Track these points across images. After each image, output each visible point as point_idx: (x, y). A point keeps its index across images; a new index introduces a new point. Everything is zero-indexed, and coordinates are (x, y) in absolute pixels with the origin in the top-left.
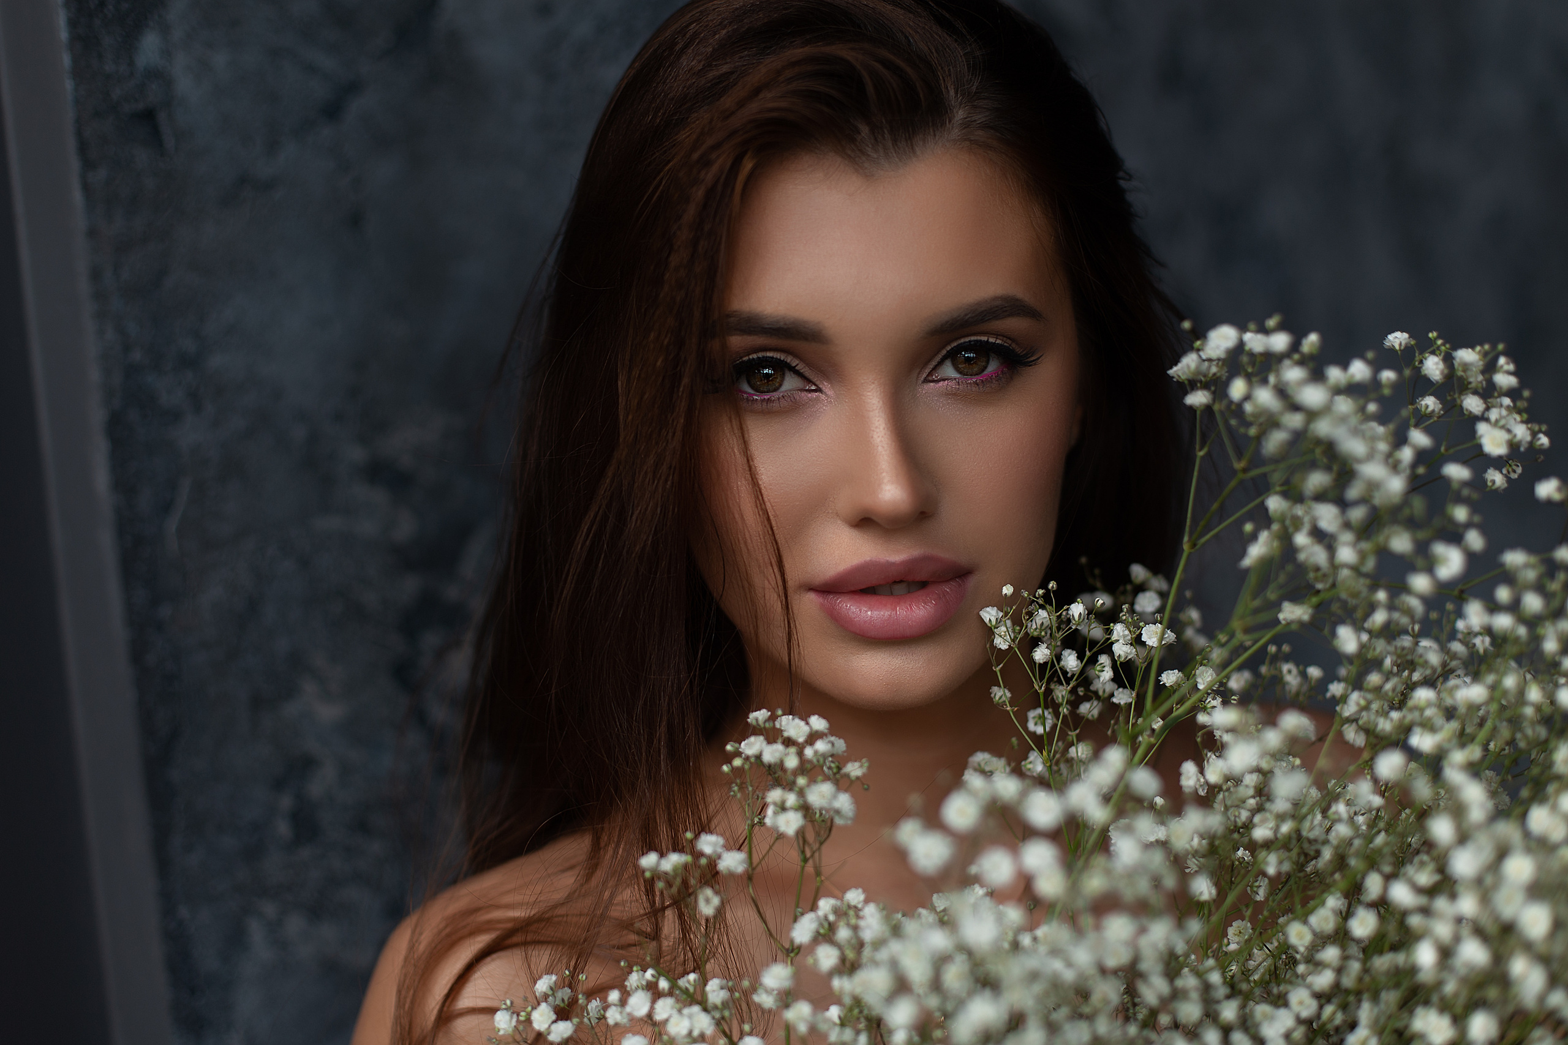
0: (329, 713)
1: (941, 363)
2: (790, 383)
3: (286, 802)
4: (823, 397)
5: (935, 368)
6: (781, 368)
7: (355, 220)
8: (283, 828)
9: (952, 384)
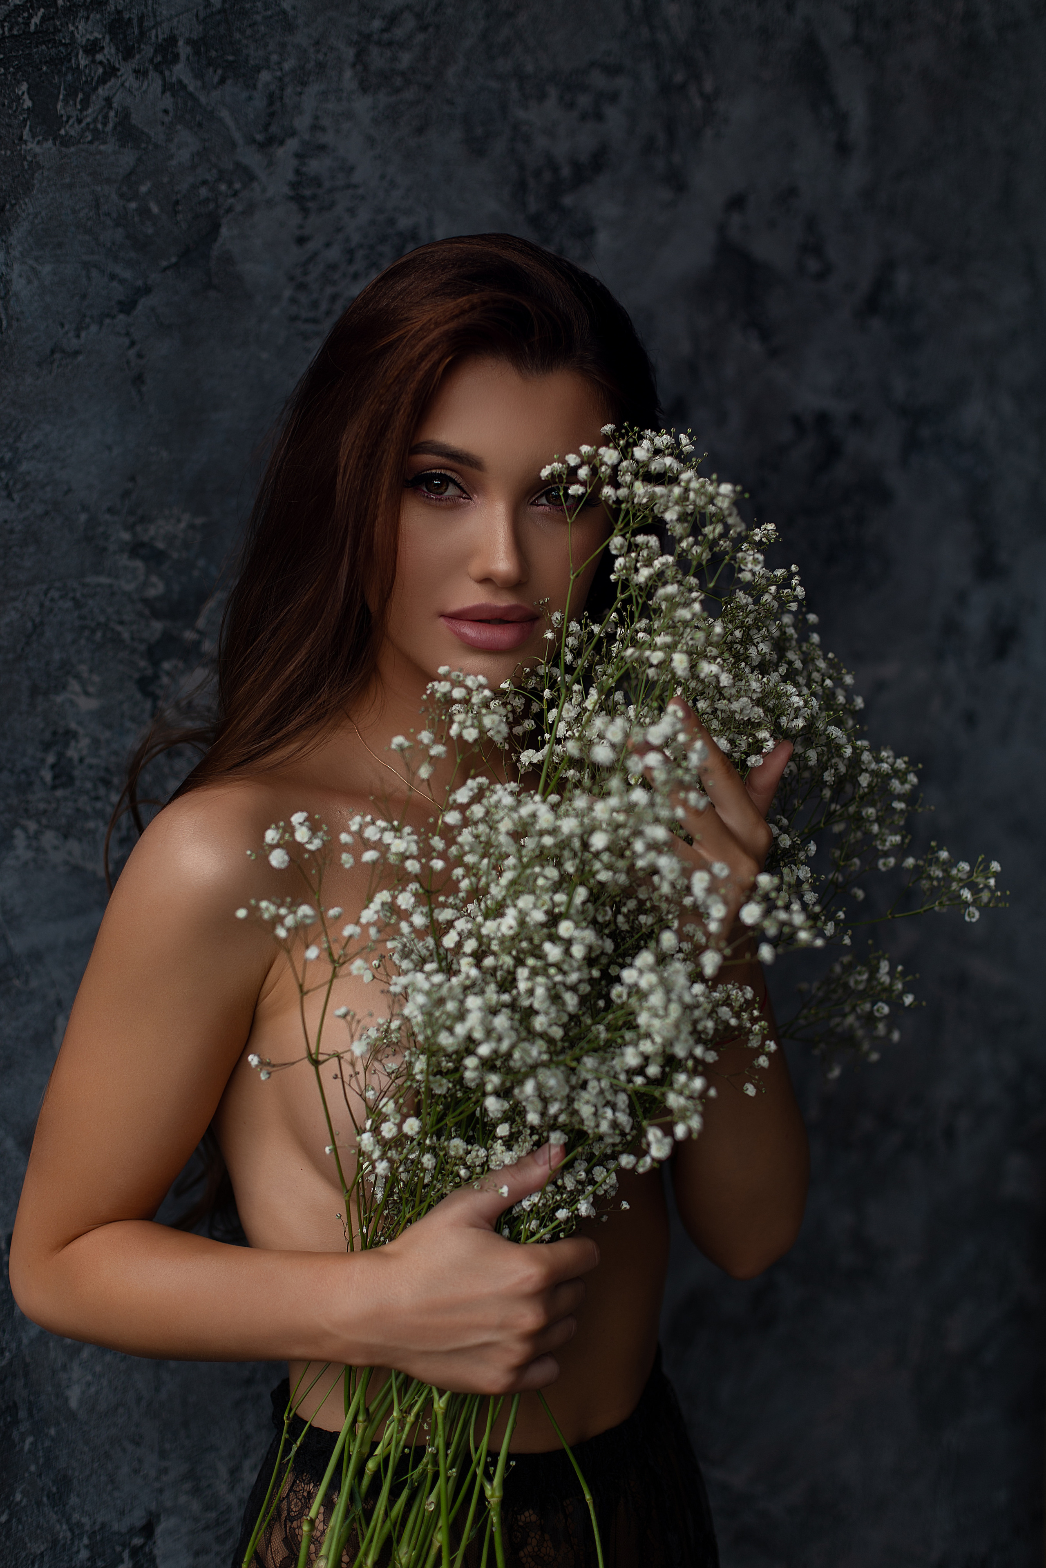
0: (87, 704)
1: (541, 496)
2: (451, 491)
3: (51, 759)
4: (471, 503)
5: (537, 499)
6: (446, 481)
7: (139, 379)
8: (47, 775)
9: (547, 508)
